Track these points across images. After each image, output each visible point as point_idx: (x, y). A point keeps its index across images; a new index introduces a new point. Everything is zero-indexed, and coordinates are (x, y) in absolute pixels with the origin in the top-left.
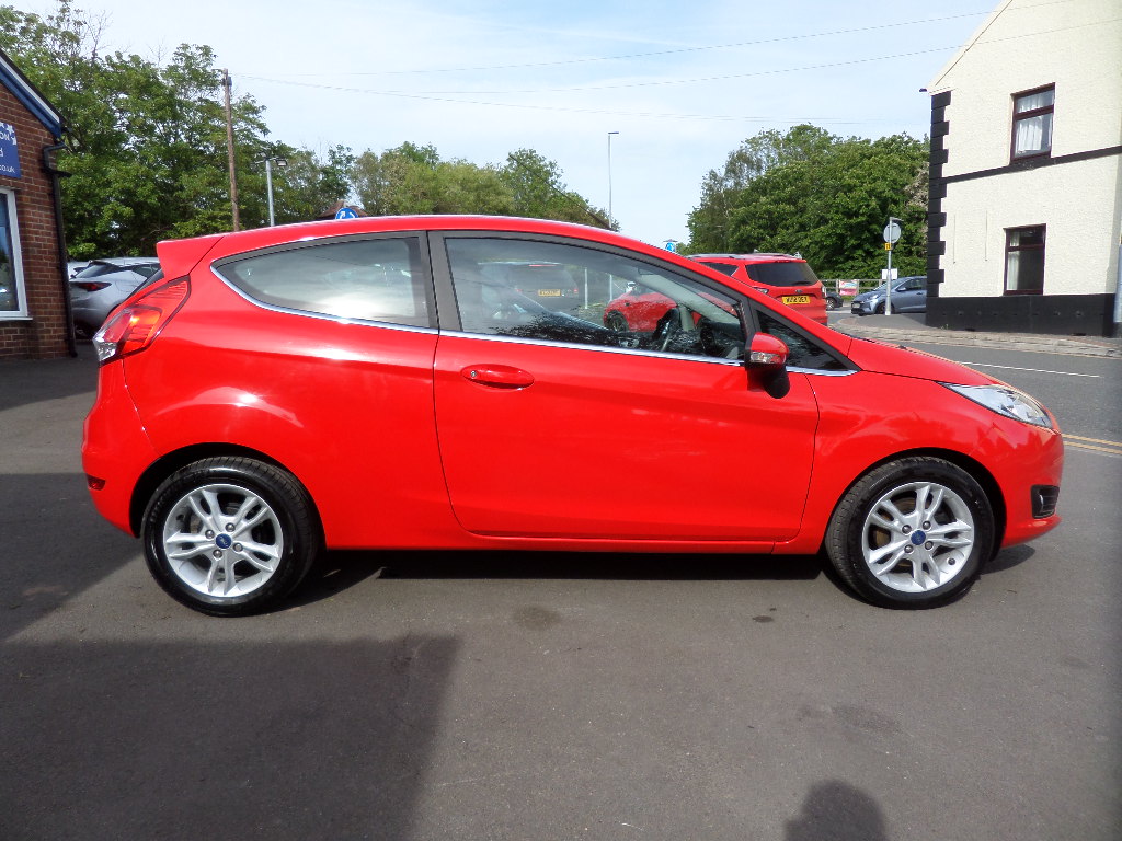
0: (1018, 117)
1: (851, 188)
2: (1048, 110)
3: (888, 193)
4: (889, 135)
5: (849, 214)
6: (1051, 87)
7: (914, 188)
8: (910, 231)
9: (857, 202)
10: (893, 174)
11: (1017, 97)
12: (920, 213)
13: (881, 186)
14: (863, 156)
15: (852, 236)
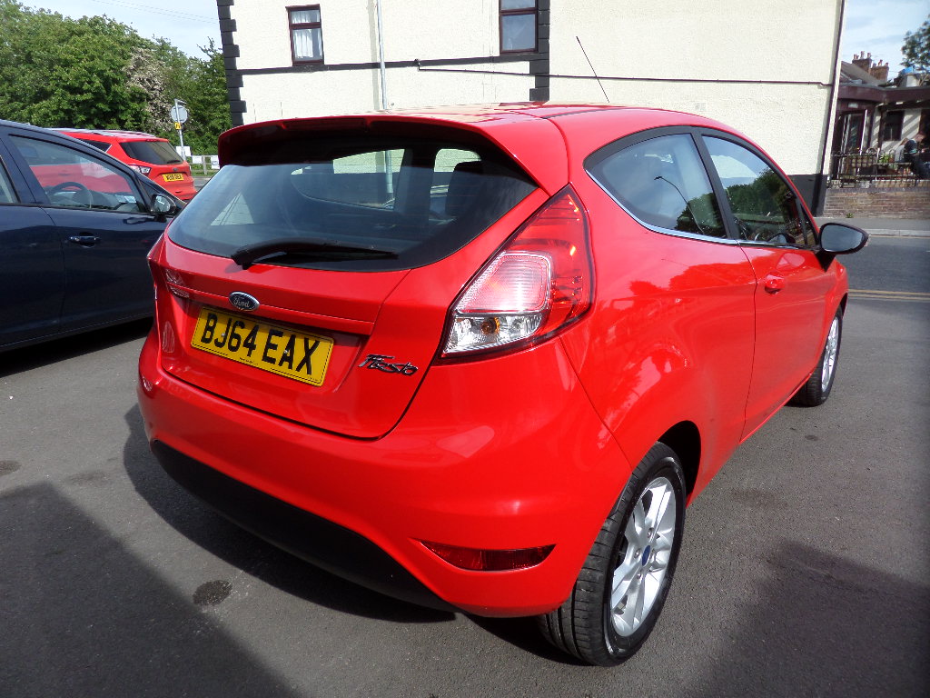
0: (293, 27)
1: (67, 64)
2: (316, 26)
3: (109, 73)
4: (90, 16)
5: (73, 90)
6: (317, 7)
7: (130, 70)
8: (135, 109)
9: (77, 78)
10: (108, 55)
11: (291, 10)
12: (141, 94)
13: (99, 64)
14: (73, 33)
15: (80, 112)
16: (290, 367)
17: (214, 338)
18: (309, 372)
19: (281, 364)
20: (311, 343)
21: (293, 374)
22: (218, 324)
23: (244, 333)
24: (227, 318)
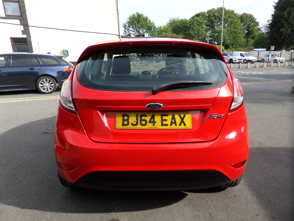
16: (176, 125)
17: (130, 123)
18: (185, 125)
19: (171, 125)
20: (182, 116)
21: (178, 127)
22: (130, 118)
23: (148, 118)
24: (135, 115)
